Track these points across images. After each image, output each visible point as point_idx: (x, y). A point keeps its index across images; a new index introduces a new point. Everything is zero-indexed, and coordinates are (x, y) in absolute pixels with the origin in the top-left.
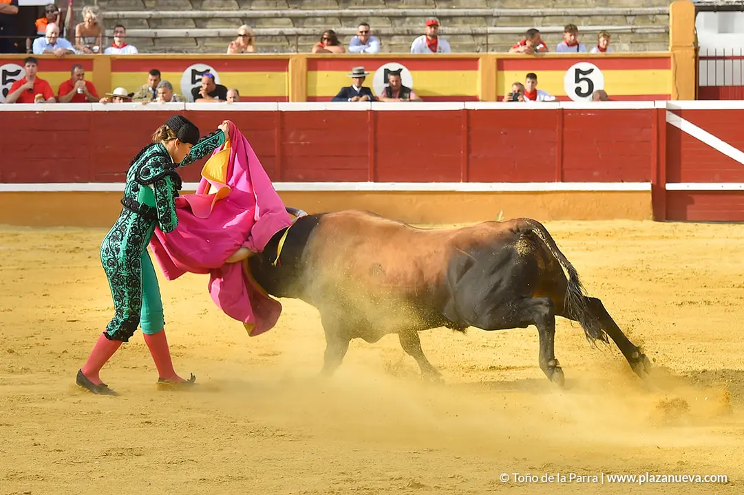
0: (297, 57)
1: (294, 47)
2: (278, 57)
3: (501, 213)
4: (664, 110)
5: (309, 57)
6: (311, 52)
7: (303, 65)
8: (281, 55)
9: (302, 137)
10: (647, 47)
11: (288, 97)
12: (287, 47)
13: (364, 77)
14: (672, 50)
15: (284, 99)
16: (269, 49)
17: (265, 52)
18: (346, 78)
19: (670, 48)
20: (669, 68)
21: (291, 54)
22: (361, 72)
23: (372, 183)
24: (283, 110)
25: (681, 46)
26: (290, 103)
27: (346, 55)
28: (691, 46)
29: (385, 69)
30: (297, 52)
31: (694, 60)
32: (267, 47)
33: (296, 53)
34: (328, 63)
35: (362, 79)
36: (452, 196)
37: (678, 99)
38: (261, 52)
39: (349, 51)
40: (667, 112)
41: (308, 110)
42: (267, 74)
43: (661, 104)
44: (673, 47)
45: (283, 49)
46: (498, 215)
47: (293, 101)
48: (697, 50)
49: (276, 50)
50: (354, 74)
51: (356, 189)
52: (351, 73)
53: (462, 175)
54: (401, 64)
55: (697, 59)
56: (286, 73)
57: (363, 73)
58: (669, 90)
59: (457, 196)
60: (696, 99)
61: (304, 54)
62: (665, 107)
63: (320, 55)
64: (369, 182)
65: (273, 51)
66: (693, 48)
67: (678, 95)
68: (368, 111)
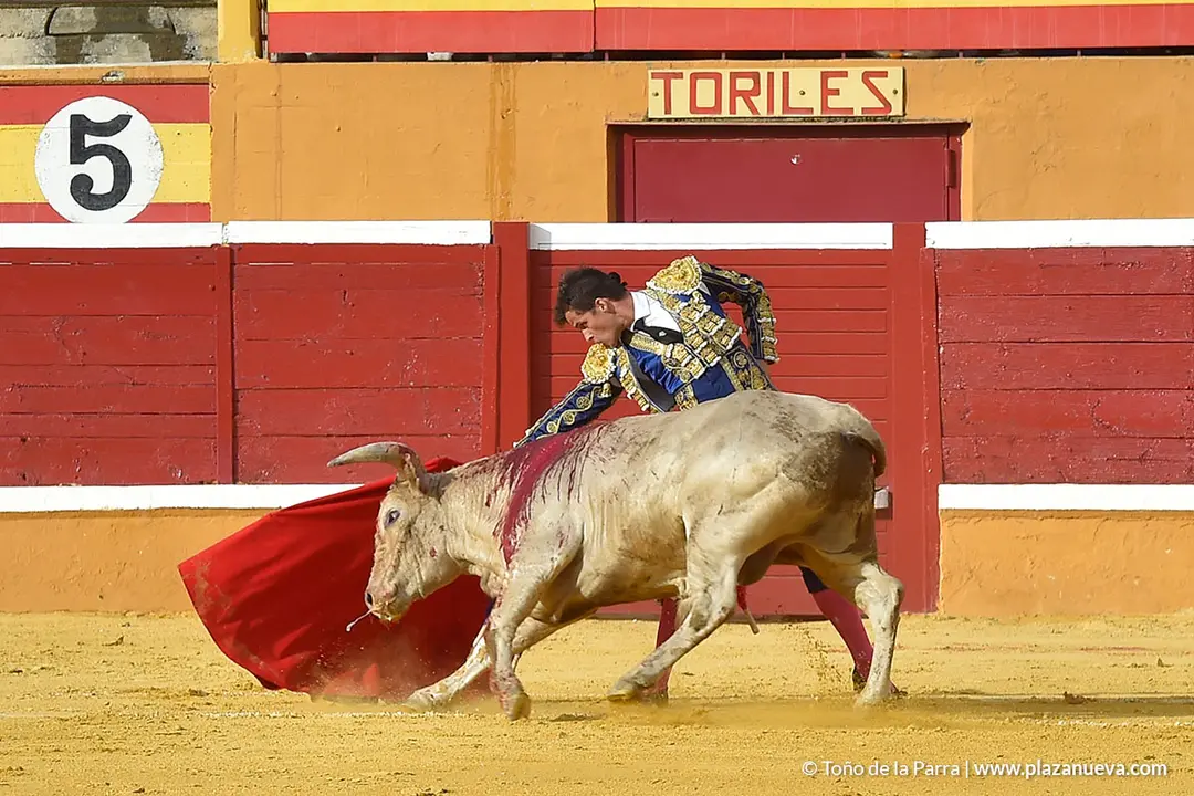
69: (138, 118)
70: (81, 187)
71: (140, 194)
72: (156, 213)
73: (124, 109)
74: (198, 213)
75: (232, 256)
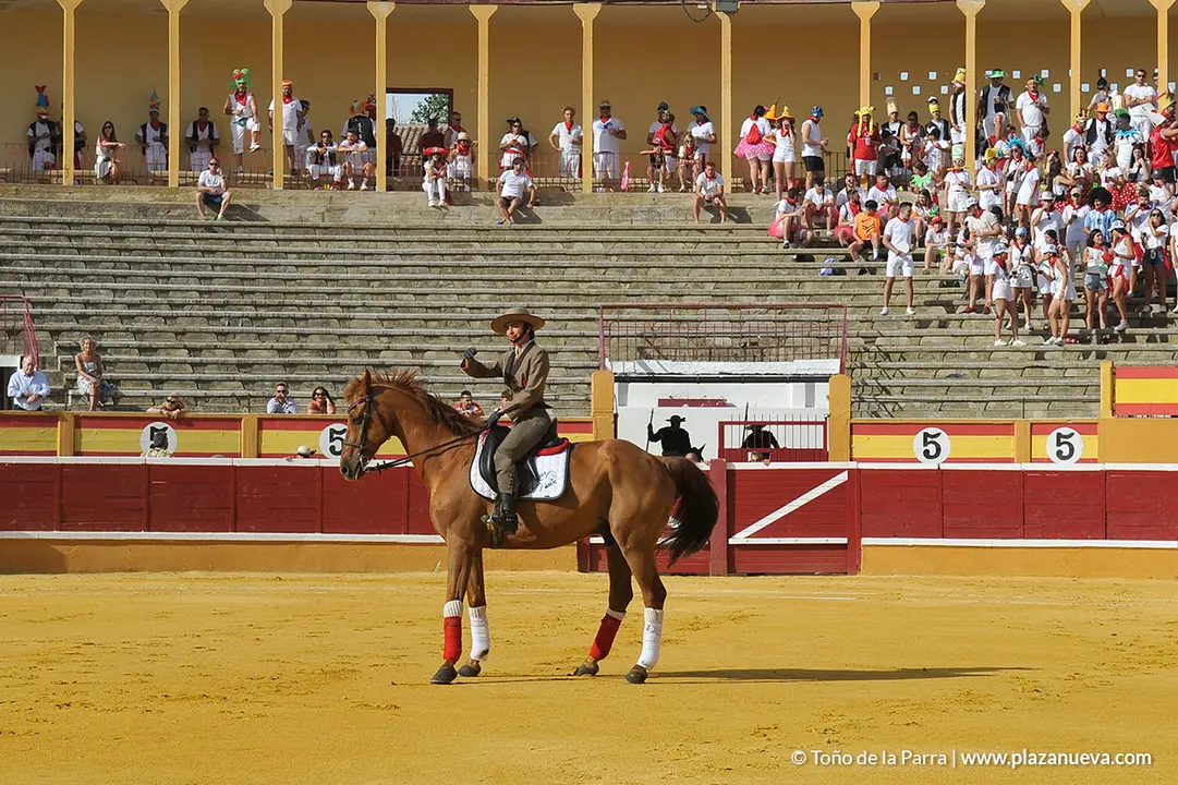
0: (249, 417)
1: (245, 408)
2: (232, 417)
7: (254, 424)
8: (234, 415)
9: (255, 491)
11: (240, 453)
12: (239, 408)
14: (593, 416)
15: (238, 455)
17: (219, 412)
19: (591, 414)
20: (591, 432)
21: (244, 413)
23: (320, 534)
24: (238, 465)
25: (601, 413)
29: (331, 429)
30: (249, 412)
31: (613, 425)
32: (219, 407)
33: (247, 414)
34: (277, 423)
36: (395, 547)
42: (221, 432)
44: (595, 413)
45: (235, 410)
47: (245, 457)
48: (615, 416)
49: (228, 410)
51: (304, 539)
56: (239, 431)
59: (398, 547)
61: (255, 415)
64: (316, 533)
65: (225, 411)
66: (612, 414)
68: (315, 467)
69: (1076, 433)
70: (1059, 454)
71: (1076, 456)
72: (1081, 461)
73: (1073, 431)
74: (1095, 461)
75: (1106, 473)
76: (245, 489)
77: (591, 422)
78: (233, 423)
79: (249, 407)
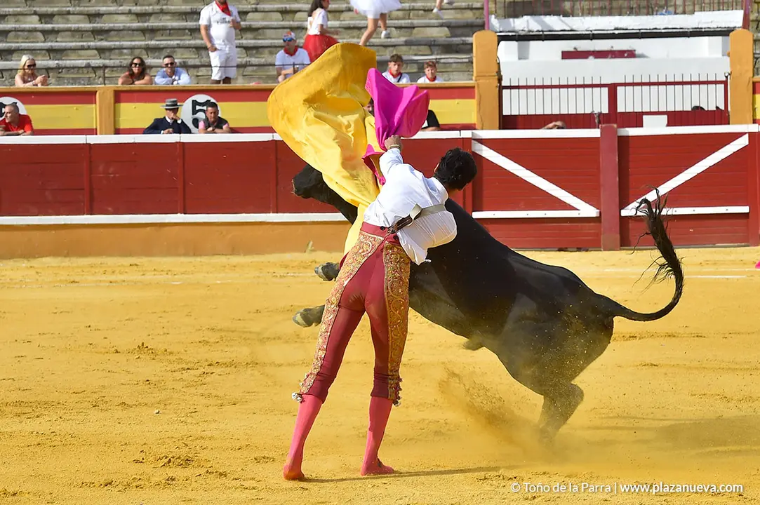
0: (104, 90)
1: (101, 79)
2: (87, 90)
3: (311, 243)
4: (469, 139)
5: (116, 89)
6: (117, 84)
7: (110, 97)
8: (89, 87)
9: (111, 170)
10: (451, 77)
11: (96, 129)
12: (94, 79)
13: (178, 108)
14: (476, 81)
15: (92, 132)
16: (75, 81)
17: (72, 84)
18: (157, 110)
19: (474, 78)
20: (473, 97)
21: (98, 86)
22: (175, 104)
23: (183, 215)
24: (92, 143)
25: (485, 76)
26: (98, 136)
27: (152, 87)
28: (495, 76)
29: (193, 101)
30: (105, 84)
31: (497, 89)
32: (73, 79)
33: (103, 86)
34: (135, 95)
35: (175, 111)
36: (264, 226)
37: (482, 129)
38: (67, 85)
39: (156, 84)
40: (473, 141)
41: (117, 142)
42: (75, 106)
43: (466, 134)
44: (477, 76)
45: (90, 82)
46: (308, 245)
47: (101, 134)
48: (500, 80)
49: (83, 82)
50: (167, 105)
51: (167, 221)
52: (165, 104)
53: (271, 205)
54: (208, 95)
55: (501, 88)
56: (94, 105)
57: (176, 105)
58: (473, 119)
59: (267, 227)
60: (500, 129)
61: (111, 87)
62: (470, 136)
63: (127, 87)
64: (179, 214)
65: (80, 84)
66: (497, 77)
67: (483, 124)
68: (177, 142)
76: (101, 168)
77: (474, 87)
78: (87, 97)
79: (105, 78)
